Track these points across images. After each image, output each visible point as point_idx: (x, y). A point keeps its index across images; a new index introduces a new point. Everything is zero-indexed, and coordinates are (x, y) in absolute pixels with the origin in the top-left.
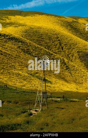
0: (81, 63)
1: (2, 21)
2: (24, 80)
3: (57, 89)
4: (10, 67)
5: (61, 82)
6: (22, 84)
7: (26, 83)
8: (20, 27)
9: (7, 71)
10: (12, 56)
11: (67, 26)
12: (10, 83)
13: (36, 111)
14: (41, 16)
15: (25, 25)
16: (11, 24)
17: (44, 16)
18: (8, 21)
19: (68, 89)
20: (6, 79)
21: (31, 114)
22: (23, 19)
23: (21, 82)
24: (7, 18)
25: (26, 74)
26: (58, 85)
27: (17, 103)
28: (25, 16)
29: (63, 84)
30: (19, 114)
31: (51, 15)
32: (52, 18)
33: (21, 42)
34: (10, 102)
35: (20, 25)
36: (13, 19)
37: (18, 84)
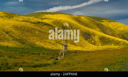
0: (83, 38)
1: (41, 17)
2: (53, 45)
3: (71, 49)
4: (45, 38)
5: (73, 46)
6: (52, 47)
7: (54, 46)
8: (50, 20)
9: (43, 40)
10: (46, 33)
11: (75, 20)
12: (45, 46)
13: (60, 57)
14: (61, 15)
15: (53, 19)
16: (45, 19)
17: (63, 14)
18: (44, 17)
19: (77, 49)
20: (43, 44)
21: (57, 59)
22: (52, 16)
23: (51, 46)
24: (44, 16)
25: (54, 42)
26: (71, 47)
27: (48, 54)
28: (53, 15)
29: (74, 47)
30: (50, 59)
31: (67, 14)
32: (67, 16)
33: (51, 26)
34: (44, 54)
35: (50, 19)
36: (47, 16)
37: (49, 47)
